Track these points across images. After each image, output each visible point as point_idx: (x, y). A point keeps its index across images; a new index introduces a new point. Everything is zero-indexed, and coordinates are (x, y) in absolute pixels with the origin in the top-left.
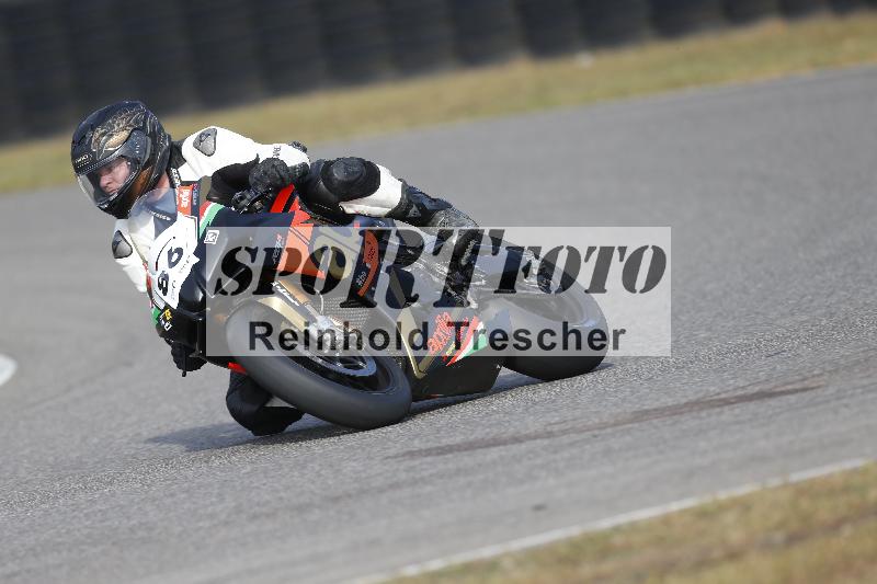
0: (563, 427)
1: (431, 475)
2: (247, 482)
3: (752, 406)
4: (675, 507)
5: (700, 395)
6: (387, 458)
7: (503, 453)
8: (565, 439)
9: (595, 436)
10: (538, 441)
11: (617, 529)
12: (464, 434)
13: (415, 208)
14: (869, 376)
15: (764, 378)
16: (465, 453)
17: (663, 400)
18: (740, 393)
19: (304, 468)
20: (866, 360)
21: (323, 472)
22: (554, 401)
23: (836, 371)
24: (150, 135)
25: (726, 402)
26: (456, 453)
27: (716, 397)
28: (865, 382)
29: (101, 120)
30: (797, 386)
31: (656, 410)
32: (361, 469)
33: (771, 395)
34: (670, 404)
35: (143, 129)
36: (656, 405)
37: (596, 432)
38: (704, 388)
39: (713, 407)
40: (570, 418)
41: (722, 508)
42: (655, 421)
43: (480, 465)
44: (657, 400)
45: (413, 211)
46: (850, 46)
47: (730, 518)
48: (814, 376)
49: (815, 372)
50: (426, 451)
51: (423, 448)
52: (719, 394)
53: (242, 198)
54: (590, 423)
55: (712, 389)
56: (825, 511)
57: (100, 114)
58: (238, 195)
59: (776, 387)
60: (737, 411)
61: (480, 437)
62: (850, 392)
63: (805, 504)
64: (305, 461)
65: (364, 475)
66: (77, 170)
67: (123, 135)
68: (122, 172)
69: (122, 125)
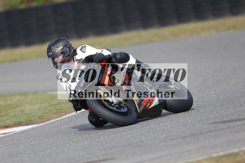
1: (221, 129)
2: (169, 130)
6: (208, 124)
12: (230, 117)
19: (185, 126)
21: (191, 127)
24: (69, 48)
26: (228, 123)
29: (56, 43)
35: (67, 46)
43: (234, 126)
50: (219, 122)
61: (234, 118)
65: (202, 128)
66: (48, 57)
67: (61, 47)
68: (61, 58)
69: (61, 45)
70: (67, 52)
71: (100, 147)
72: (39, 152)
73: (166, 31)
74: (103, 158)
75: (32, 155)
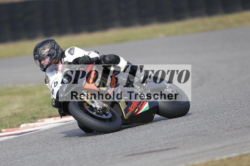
66: (35, 59)
67: (48, 50)
68: (47, 60)
69: (48, 47)
70: (53, 54)
71: (163, 136)
72: (100, 140)
73: (231, 18)
74: (166, 148)
75: (94, 144)
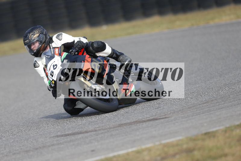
0: (99, 128)
1: (63, 142)
2: (12, 144)
3: (151, 122)
4: (130, 150)
5: (137, 120)
6: (51, 137)
7: (83, 136)
8: (100, 132)
9: (108, 131)
10: (92, 132)
11: (114, 157)
12: (72, 131)
13: (115, 55)
14: (183, 114)
15: (154, 115)
16: (72, 136)
17: (127, 121)
18: (148, 119)
19: (28, 140)
20: (183, 110)
21: (33, 141)
22: (97, 122)
23: (174, 113)
24: (44, 35)
25: (144, 121)
26: (70, 136)
27: (141, 120)
28: (182, 116)
29: (31, 31)
30: (164, 117)
31: (125, 124)
32: (44, 140)
33: (156, 119)
34: (129, 122)
35: (43, 33)
36: (125, 122)
37: (108, 130)
38: (138, 118)
39: (140, 123)
40: (101, 126)
41: (143, 150)
42: (124, 127)
43: (76, 139)
44: (125, 121)
45: (114, 55)
46: (178, 23)
47: (145, 153)
48: (168, 114)
49: (169, 113)
50: (62, 135)
51: (61, 134)
52: (142, 119)
53: (72, 51)
54: (107, 127)
55: (140, 118)
56: (171, 151)
57: (31, 29)
58: (71, 50)
59: (158, 117)
60: (147, 124)
61: (76, 131)
62: (178, 118)
63: (166, 149)
64: (28, 138)
65: (44, 142)
66: (25, 44)
67: (38, 35)
